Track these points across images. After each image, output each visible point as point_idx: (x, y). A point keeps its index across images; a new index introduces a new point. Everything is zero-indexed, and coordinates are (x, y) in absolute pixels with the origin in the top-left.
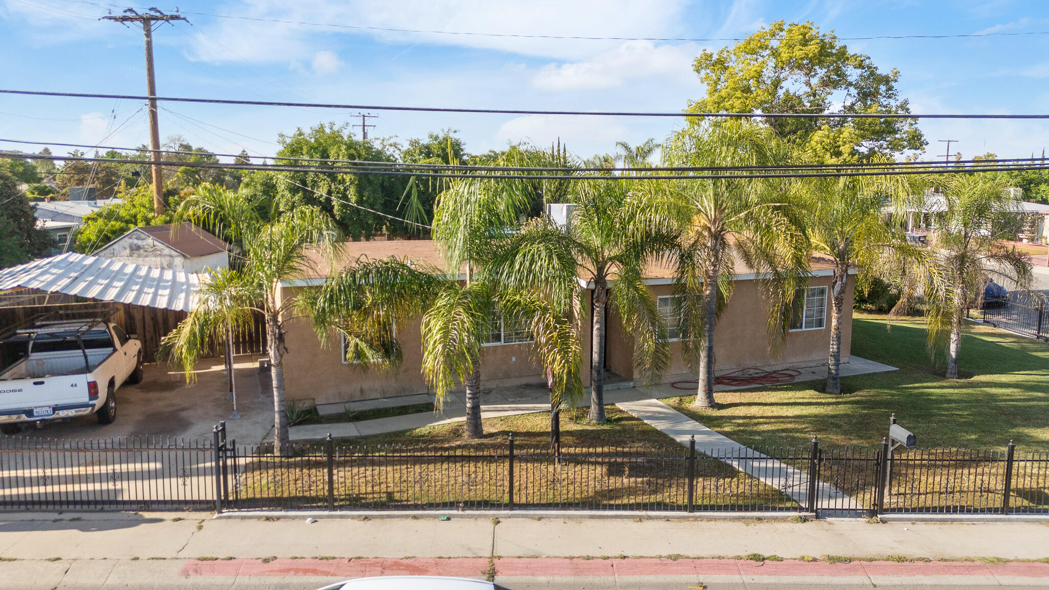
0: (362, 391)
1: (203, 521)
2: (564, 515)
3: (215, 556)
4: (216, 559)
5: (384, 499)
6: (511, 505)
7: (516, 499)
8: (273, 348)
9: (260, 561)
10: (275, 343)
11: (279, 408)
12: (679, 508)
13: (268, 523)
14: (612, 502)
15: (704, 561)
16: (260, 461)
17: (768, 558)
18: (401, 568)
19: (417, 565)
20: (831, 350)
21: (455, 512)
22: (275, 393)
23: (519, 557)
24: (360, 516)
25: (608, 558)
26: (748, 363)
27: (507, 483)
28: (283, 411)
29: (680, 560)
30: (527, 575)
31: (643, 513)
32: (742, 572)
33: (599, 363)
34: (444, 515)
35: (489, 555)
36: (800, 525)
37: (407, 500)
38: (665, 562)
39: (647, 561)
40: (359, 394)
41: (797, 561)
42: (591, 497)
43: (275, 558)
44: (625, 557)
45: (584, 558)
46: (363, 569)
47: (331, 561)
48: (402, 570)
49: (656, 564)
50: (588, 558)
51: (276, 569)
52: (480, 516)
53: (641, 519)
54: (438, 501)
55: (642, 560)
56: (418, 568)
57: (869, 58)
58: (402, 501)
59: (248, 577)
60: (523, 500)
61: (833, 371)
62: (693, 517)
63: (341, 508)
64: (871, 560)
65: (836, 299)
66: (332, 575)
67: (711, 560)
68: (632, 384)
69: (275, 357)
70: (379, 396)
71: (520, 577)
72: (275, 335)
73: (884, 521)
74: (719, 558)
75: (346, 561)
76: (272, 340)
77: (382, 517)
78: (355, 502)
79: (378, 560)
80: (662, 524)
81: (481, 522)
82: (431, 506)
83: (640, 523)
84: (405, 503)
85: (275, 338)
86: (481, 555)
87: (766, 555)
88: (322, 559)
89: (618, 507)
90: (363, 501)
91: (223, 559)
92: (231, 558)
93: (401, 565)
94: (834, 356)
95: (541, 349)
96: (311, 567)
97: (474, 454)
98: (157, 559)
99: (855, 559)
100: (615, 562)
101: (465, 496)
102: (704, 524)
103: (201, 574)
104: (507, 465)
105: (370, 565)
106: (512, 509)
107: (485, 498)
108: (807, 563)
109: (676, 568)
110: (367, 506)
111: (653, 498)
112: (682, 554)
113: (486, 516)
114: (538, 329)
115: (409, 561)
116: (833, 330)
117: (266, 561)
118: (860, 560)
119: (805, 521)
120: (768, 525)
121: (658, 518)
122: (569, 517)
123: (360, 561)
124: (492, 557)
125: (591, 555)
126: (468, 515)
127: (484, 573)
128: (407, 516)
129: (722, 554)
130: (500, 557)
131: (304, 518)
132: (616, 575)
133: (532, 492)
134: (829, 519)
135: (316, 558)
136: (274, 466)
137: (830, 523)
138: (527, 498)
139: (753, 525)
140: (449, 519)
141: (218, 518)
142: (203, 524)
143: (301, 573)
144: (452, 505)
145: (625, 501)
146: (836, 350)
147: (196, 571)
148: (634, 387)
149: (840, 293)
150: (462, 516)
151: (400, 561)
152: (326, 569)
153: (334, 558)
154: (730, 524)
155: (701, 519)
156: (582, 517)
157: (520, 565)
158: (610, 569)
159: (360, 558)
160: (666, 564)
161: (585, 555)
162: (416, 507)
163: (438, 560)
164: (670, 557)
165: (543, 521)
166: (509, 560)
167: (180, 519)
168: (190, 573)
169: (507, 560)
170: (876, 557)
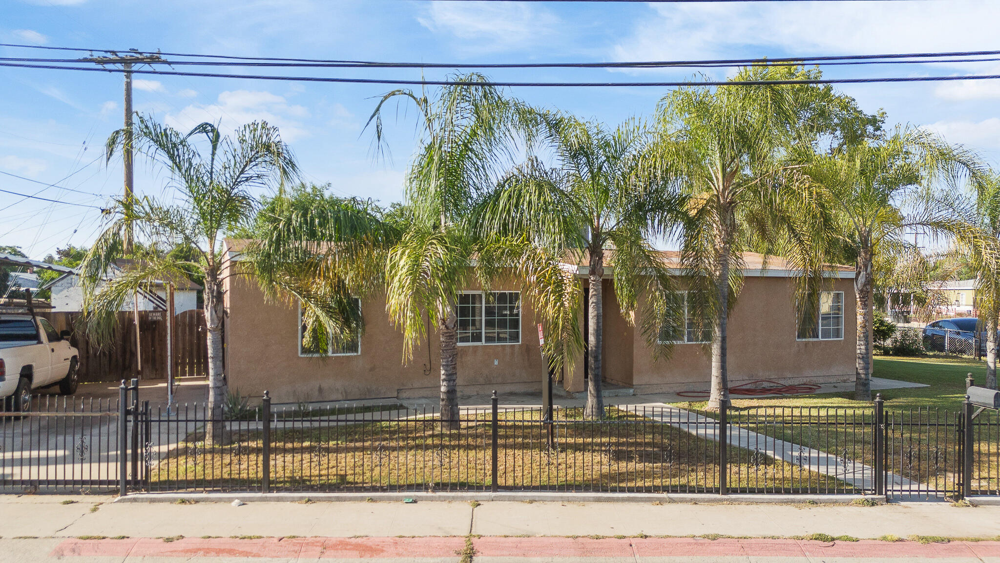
0: (320, 390)
1: (101, 504)
2: (562, 497)
3: (102, 535)
4: (104, 538)
5: (334, 481)
6: (495, 487)
7: (501, 481)
8: (209, 308)
9: (161, 540)
10: (213, 302)
11: (215, 384)
12: (709, 491)
13: (183, 506)
14: (622, 485)
15: (753, 541)
16: (187, 447)
17: (838, 539)
18: (349, 547)
19: (369, 544)
20: (858, 351)
21: (423, 494)
22: (211, 365)
23: (506, 536)
24: (301, 498)
25: (624, 537)
26: (761, 374)
27: (489, 467)
28: (218, 387)
29: (720, 540)
30: (517, 555)
31: (665, 495)
32: (807, 553)
33: (597, 346)
34: (409, 497)
35: (467, 533)
36: (868, 509)
37: (363, 483)
38: (700, 542)
39: (676, 540)
40: (317, 393)
41: (877, 542)
42: (595, 480)
43: (182, 537)
44: (646, 537)
45: (592, 537)
46: (296, 548)
47: (254, 541)
48: (349, 549)
49: (689, 544)
50: (598, 538)
51: (180, 549)
52: (454, 499)
53: (661, 501)
54: (402, 482)
55: (670, 540)
56: (371, 547)
57: (854, 100)
58: (357, 483)
59: (140, 558)
60: (510, 482)
61: (863, 376)
62: (727, 500)
63: (279, 490)
64: (977, 540)
65: (861, 291)
66: (254, 556)
67: (763, 539)
68: (631, 391)
69: (212, 320)
70: (340, 397)
71: (507, 558)
72: (212, 292)
73: (975, 505)
74: (773, 538)
75: (276, 541)
76: (209, 299)
77: (329, 500)
78: (298, 484)
79: (318, 539)
80: (690, 507)
81: (456, 505)
82: (392, 488)
83: (660, 506)
84: (361, 485)
85: (213, 297)
86: (453, 535)
87: (835, 536)
88: (244, 538)
89: (631, 490)
90: (308, 483)
91: (112, 538)
92: (123, 537)
93: (347, 544)
94: (863, 358)
95: (531, 291)
96: (227, 547)
97: (448, 443)
98: (26, 538)
99: (954, 539)
100: (633, 541)
101: (437, 478)
102: (743, 507)
103: (79, 554)
104: (489, 452)
105: (307, 544)
106: (495, 491)
107: (462, 480)
108: (892, 543)
109: (716, 548)
110: (312, 488)
111: (675, 481)
112: (721, 533)
113: (462, 499)
114: (527, 268)
115: (359, 540)
116: (859, 328)
117: (169, 540)
118: (962, 540)
119: (873, 505)
120: (827, 508)
121: (682, 501)
122: (569, 500)
123: (294, 540)
124: (470, 536)
125: (601, 534)
126: (440, 497)
127: (459, 554)
128: (362, 499)
129: (776, 535)
130: (480, 537)
131: (230, 500)
132: (637, 556)
133: (521, 474)
134: (902, 503)
135: (236, 537)
136: (204, 451)
137: (906, 507)
138: (514, 480)
139: (807, 509)
140: (415, 502)
141: (119, 501)
142: (100, 506)
143: (213, 553)
144: (419, 487)
145: (640, 484)
146: (864, 351)
147: (74, 551)
148: (634, 395)
149: (865, 285)
150: (432, 499)
151: (347, 540)
152: (247, 549)
153: (260, 537)
154: (777, 508)
155: (739, 502)
156: (584, 500)
157: (507, 545)
158: (629, 548)
159: (294, 537)
160: (702, 544)
161: (593, 534)
162: (374, 489)
163: (398, 539)
164: (706, 537)
165: (534, 504)
166: (493, 539)
167: (72, 502)
168: (65, 553)
169: (489, 539)
170: (982, 538)
